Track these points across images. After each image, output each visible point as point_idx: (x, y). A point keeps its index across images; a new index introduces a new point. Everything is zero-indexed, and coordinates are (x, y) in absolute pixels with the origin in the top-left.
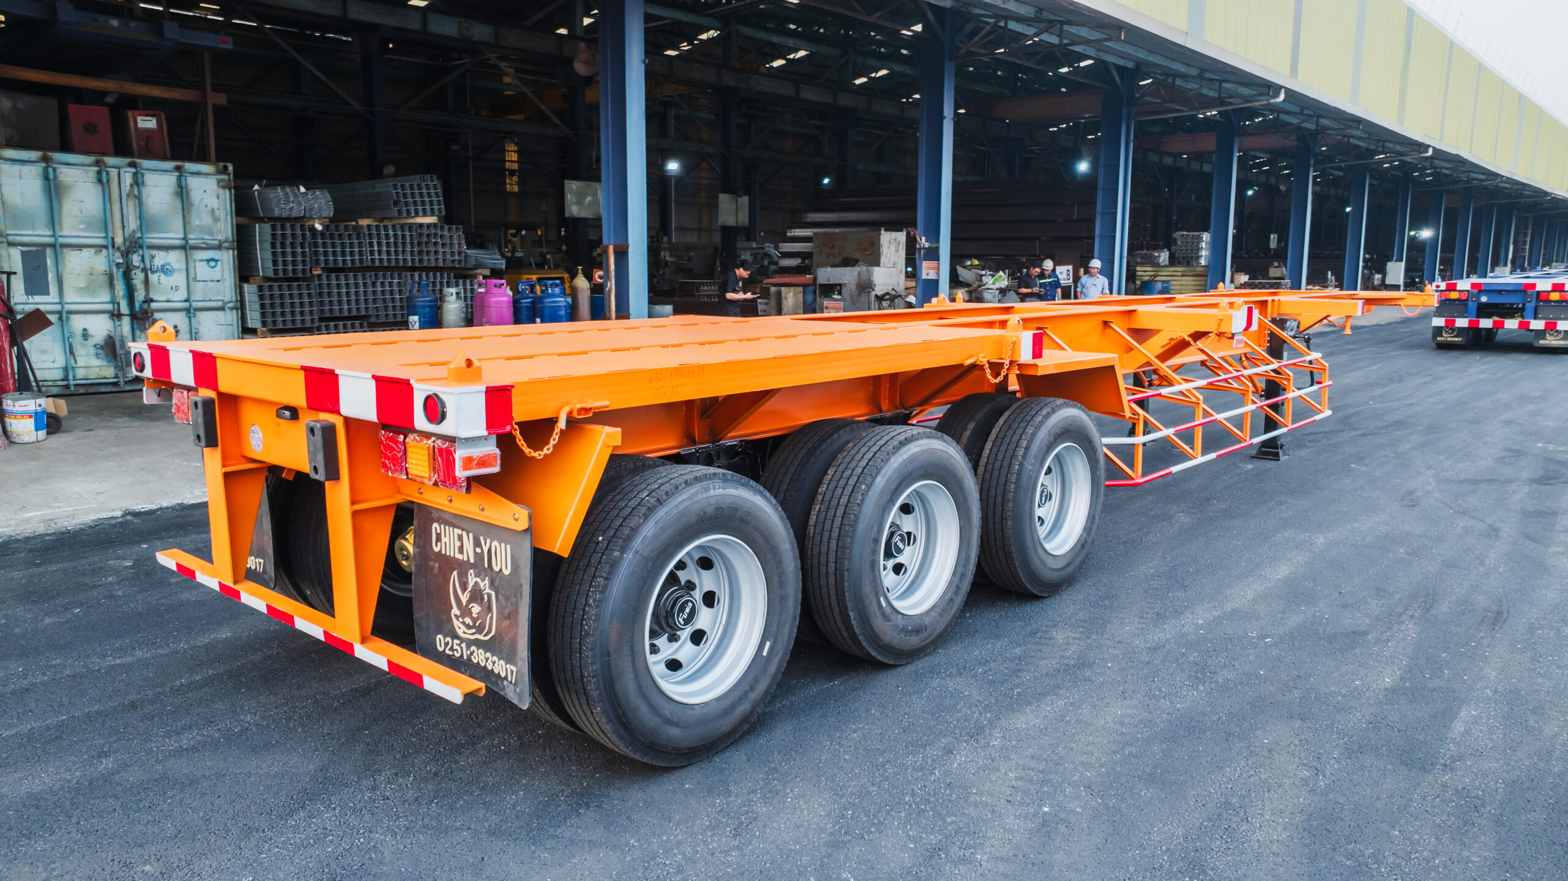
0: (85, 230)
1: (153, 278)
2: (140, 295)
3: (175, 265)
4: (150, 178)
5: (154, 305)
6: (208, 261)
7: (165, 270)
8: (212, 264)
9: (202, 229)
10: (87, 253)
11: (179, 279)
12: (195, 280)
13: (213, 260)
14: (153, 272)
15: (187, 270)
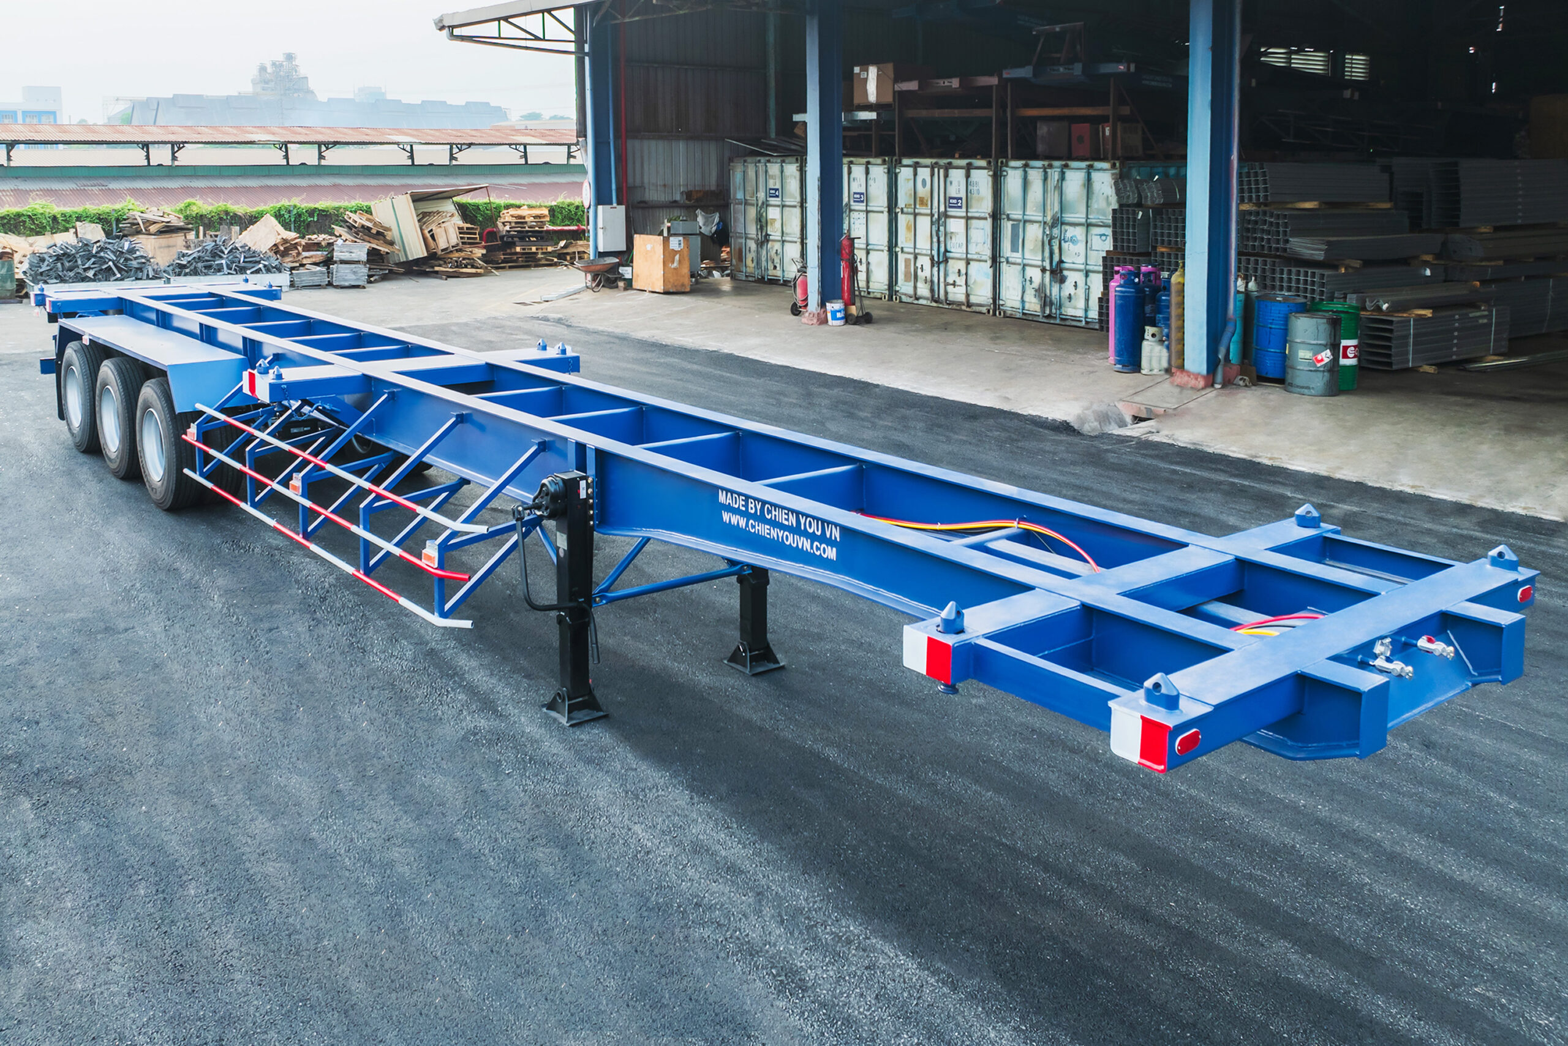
0: (1035, 211)
1: (1065, 245)
2: (1056, 258)
3: (1079, 238)
4: (1069, 174)
5: (1066, 265)
6: (1101, 235)
7: (1073, 240)
8: (1103, 238)
9: (1098, 211)
10: (1036, 225)
11: (1080, 247)
12: (1091, 249)
13: (1104, 235)
14: (1065, 242)
15: (1087, 242)
